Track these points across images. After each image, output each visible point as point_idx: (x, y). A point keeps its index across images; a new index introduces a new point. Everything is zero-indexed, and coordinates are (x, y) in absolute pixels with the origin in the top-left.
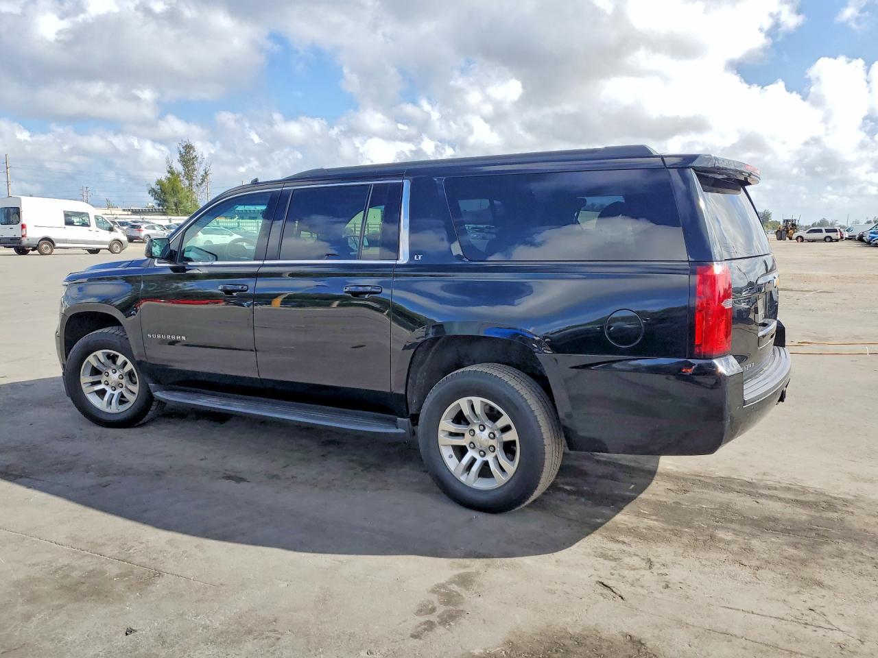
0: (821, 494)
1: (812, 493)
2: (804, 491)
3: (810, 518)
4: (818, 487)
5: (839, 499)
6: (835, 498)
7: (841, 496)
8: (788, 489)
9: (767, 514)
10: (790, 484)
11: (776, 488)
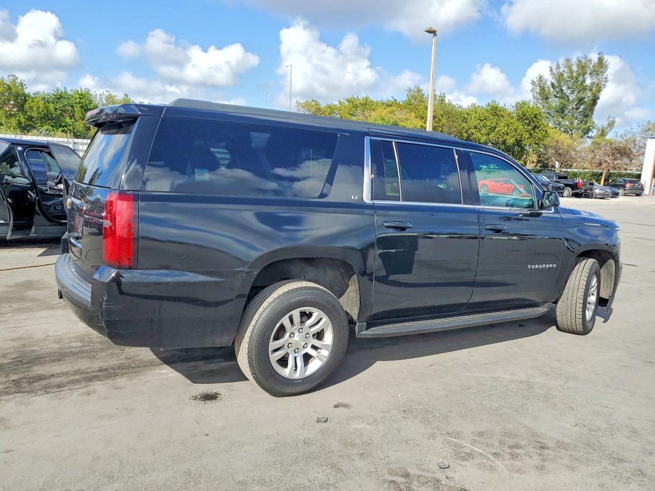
0: (29, 392)
1: (37, 390)
2: (46, 389)
3: (31, 369)
4: (35, 398)
5: (13, 393)
6: (16, 392)
7: (12, 396)
8: (60, 386)
9: (61, 362)
10: (60, 391)
11: (69, 384)
